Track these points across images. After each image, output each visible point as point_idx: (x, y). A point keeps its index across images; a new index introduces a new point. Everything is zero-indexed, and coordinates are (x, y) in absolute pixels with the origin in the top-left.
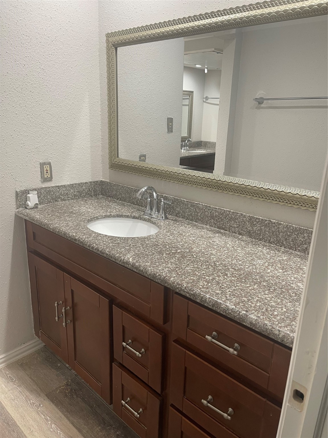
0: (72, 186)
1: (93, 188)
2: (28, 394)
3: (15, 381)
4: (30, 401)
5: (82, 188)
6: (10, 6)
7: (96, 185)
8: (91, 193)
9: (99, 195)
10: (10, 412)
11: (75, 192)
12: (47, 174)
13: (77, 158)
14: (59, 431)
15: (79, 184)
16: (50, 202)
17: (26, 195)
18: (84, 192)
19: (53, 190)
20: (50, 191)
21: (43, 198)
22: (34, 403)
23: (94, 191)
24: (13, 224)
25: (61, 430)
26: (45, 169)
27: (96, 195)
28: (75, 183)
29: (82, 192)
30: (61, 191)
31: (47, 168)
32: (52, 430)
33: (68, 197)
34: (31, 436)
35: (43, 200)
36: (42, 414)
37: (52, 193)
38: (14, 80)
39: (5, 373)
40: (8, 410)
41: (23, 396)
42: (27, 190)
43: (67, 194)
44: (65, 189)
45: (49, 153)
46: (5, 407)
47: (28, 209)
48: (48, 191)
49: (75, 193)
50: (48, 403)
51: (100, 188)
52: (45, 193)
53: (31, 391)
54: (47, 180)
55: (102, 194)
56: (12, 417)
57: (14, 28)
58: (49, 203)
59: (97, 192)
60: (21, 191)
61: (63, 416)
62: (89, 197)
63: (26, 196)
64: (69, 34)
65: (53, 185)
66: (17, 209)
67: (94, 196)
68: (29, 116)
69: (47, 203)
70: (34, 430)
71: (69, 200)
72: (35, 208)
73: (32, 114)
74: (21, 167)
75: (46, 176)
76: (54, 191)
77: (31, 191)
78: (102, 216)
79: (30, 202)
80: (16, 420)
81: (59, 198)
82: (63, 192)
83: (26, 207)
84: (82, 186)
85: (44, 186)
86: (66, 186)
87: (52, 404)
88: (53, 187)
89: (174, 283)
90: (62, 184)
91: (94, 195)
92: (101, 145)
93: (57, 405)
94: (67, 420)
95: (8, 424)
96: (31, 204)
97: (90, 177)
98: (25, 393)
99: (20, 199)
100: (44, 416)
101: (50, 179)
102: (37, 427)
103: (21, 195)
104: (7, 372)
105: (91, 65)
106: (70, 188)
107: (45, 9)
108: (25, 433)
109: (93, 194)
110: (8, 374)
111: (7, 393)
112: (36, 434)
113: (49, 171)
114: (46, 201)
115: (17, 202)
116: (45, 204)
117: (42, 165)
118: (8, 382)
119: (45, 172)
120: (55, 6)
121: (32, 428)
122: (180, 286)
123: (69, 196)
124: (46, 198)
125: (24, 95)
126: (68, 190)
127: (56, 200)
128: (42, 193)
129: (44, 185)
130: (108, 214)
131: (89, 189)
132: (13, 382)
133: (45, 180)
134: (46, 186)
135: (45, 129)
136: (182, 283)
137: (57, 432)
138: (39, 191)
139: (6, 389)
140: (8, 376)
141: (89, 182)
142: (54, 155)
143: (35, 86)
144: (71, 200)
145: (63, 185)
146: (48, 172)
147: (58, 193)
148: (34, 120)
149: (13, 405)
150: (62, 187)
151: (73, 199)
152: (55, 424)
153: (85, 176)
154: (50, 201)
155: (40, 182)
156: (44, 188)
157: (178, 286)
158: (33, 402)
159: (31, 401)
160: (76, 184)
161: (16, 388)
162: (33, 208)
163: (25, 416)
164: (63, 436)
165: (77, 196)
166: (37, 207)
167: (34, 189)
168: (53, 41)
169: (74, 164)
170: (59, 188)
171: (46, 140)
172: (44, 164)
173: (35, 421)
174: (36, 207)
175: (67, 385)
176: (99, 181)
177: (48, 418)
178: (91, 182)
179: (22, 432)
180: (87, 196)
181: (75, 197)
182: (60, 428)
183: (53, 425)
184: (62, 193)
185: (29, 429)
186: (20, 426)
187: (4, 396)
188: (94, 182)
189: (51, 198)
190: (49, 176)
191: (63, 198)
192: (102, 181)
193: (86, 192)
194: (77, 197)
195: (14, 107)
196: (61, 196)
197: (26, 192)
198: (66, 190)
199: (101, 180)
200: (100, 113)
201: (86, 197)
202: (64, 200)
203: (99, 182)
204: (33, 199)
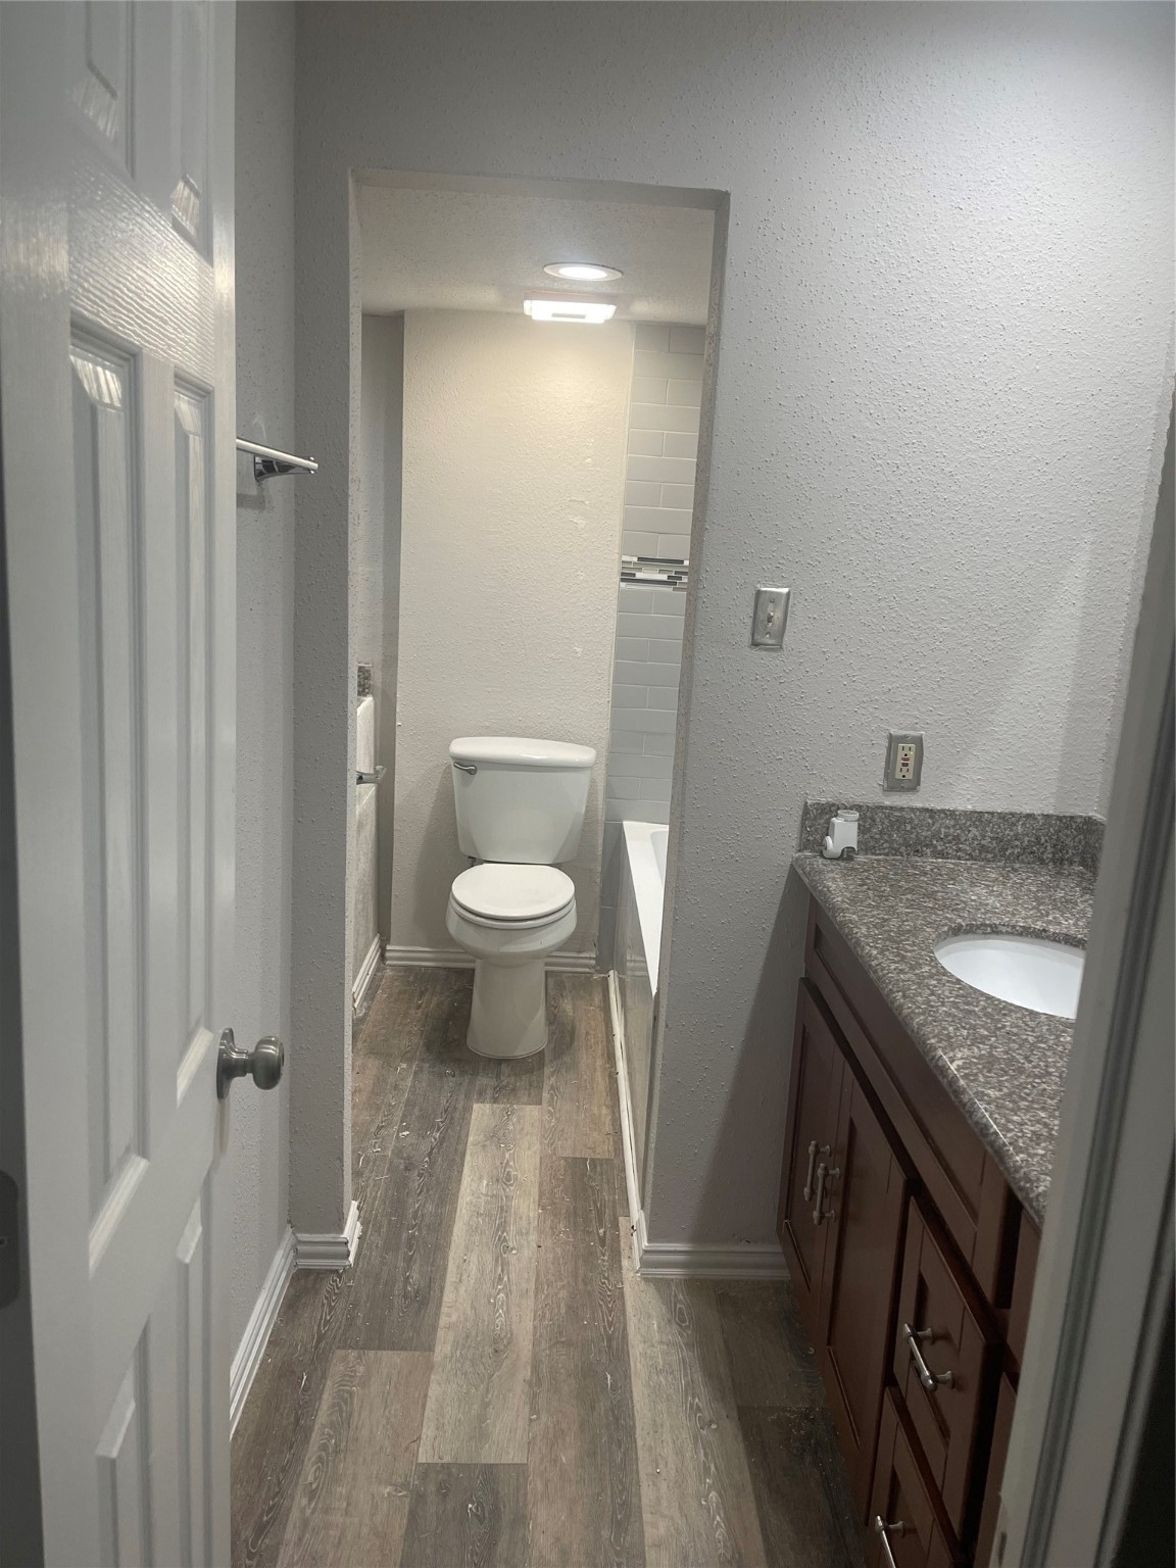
0: (977, 817)
1: (1055, 837)
2: (699, 1377)
3: (688, 1327)
4: (694, 1398)
5: (1011, 830)
6: (884, 316)
7: (1067, 828)
8: (1043, 853)
9: (1071, 863)
10: (635, 1395)
11: (983, 837)
12: (905, 768)
13: (1015, 735)
14: (718, 1518)
15: (1002, 816)
16: (897, 852)
17: (830, 819)
18: (1017, 843)
19: (912, 818)
20: (901, 821)
21: (878, 836)
22: (699, 1409)
23: (1055, 846)
24: (782, 891)
25: (727, 1520)
26: (901, 754)
27: (1059, 862)
28: (990, 810)
29: (1009, 841)
30: (937, 825)
31: (906, 750)
32: (703, 1503)
33: (959, 850)
34: (651, 1483)
35: (877, 841)
36: (704, 1449)
37: (908, 828)
38: (861, 508)
39: (676, 1296)
40: (634, 1389)
41: (686, 1375)
42: (833, 805)
43: (957, 838)
44: (952, 823)
45: (923, 710)
46: (633, 1376)
47: (824, 858)
48: (897, 819)
49: (983, 842)
50: (731, 1428)
51: (1080, 842)
52: (886, 821)
53: (710, 1374)
54: (903, 787)
55: (1083, 863)
56: (633, 1410)
57: (884, 372)
58: (893, 855)
59: (1067, 853)
60: (818, 804)
61: (750, 1489)
62: (1034, 862)
63: (828, 822)
64: (1057, 366)
65: (919, 805)
66: (800, 851)
67: (1051, 864)
68: (883, 604)
69: (887, 855)
70: (664, 1474)
71: (959, 858)
72: (844, 860)
73: (892, 599)
74: (832, 740)
75: (899, 776)
76: (916, 822)
77: (846, 808)
78: (1014, 927)
79: (833, 839)
80: (637, 1424)
81: (927, 846)
82: (943, 830)
83: (819, 848)
84: (1014, 824)
85: (887, 803)
86: (957, 813)
87: (740, 1438)
88: (913, 810)
89: (1017, 1169)
90: (947, 807)
91: (1053, 860)
92: (1112, 700)
93: (750, 1450)
94: (753, 1506)
95: (617, 1420)
96: (833, 845)
97: (1052, 801)
98: (694, 1370)
99: (810, 827)
100: (706, 1455)
101: (913, 786)
102: (673, 1473)
103: (815, 817)
104: (681, 1297)
105: (1119, 451)
106: (968, 823)
107: (990, 306)
108: (640, 1465)
109: (1050, 856)
110: (680, 1302)
111: (653, 1346)
112: (664, 1486)
113: (911, 763)
114: (885, 845)
115: (802, 832)
116: (880, 855)
117: (893, 741)
118: (669, 1321)
119: (900, 762)
120: (1024, 292)
121: (661, 1466)
122: (1028, 1185)
123: (961, 846)
124: (886, 837)
125: (882, 547)
126: (961, 828)
127: (917, 851)
128: (878, 820)
129: (889, 801)
130: (1039, 925)
131: (1038, 838)
132: (681, 1326)
133: (893, 785)
134: (895, 804)
135: (923, 641)
136: (1038, 1179)
137: (714, 1518)
138: (868, 816)
139: (657, 1337)
140: (679, 1306)
141: (1043, 815)
142: (936, 717)
143: (918, 521)
144: (967, 860)
145: (949, 810)
146: (906, 765)
147: (927, 831)
148: (894, 615)
149: (651, 1383)
150: (943, 815)
151: (972, 858)
152: (720, 1495)
153: (1033, 792)
154: (897, 850)
155: (879, 790)
156: (886, 808)
157: (1022, 1183)
158: (700, 1405)
159: (697, 1400)
160: (992, 814)
161: (680, 1347)
162: (837, 859)
163: (662, 1425)
164: (721, 1537)
165: (991, 853)
166: (850, 859)
167: (855, 805)
168: (1000, 394)
169: (999, 753)
170: (931, 817)
171: (921, 673)
172: (904, 739)
173: (677, 1454)
174: (847, 855)
175: (806, 1416)
176: (1081, 817)
177: (713, 1468)
178: (1048, 816)
179: (637, 1459)
180: (1027, 857)
181: (980, 853)
182: (725, 1513)
183: (713, 1494)
184: (939, 832)
185: (654, 1465)
186: (640, 1443)
187: (644, 1349)
188: (1059, 818)
189: (901, 841)
190: (909, 776)
191: (939, 848)
192: (1090, 818)
193: (1024, 845)
194: (989, 856)
195: (846, 580)
196: (935, 842)
197: (830, 810)
198: (954, 826)
199: (1090, 814)
200: (1128, 598)
201: (1022, 862)
202: (943, 855)
203: (1079, 820)
204: (844, 833)
